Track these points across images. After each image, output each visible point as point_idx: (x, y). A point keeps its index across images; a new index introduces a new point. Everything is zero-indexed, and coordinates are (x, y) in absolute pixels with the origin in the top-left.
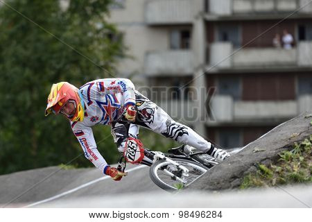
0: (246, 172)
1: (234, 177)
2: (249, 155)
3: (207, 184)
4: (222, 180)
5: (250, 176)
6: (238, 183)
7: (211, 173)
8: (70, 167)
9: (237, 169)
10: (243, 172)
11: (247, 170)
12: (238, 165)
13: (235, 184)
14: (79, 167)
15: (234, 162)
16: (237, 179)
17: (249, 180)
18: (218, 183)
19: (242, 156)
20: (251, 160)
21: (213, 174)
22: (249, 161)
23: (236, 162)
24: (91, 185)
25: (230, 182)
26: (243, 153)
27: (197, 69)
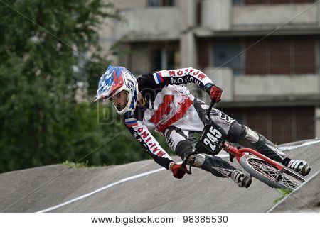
27: (185, 33)
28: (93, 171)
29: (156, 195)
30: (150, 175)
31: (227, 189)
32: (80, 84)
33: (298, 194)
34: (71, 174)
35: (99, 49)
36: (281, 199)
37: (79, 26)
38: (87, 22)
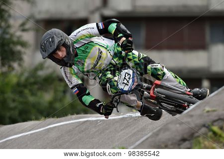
1: (184, 140)
2: (199, 115)
4: (170, 143)
5: (201, 139)
6: (189, 146)
10: (193, 134)
11: (197, 132)
16: (187, 142)
17: (200, 143)
20: (201, 120)
21: (160, 136)
25: (180, 145)
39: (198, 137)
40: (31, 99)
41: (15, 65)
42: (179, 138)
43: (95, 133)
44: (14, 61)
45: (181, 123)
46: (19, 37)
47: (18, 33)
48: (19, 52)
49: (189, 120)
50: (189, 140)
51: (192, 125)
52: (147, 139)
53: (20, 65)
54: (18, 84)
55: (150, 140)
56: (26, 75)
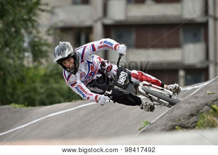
0: (201, 111)
1: (192, 115)
2: (203, 97)
3: (170, 120)
4: (182, 118)
5: (204, 114)
6: (196, 120)
7: (172, 112)
8: (20, 106)
9: (194, 108)
10: (199, 110)
11: (202, 109)
12: (194, 105)
13: (193, 121)
14: (28, 106)
15: (190, 103)
16: (195, 117)
17: (204, 117)
18: (179, 120)
19: (197, 97)
20: (204, 101)
21: (174, 113)
22: (203, 101)
23: (193, 102)
24: (40, 121)
25: (189, 119)
26: (197, 95)
27: (96, 21)
28: (30, 110)
29: (69, 125)
30: (66, 112)
31: (115, 122)
32: (27, 54)
33: (154, 125)
34: (16, 112)
35: (38, 32)
36: (143, 128)
37: (26, 17)
38: (31, 15)
39: (203, 113)
40: (55, 86)
41: (43, 61)
42: (188, 114)
43: (114, 111)
44: (42, 57)
45: (189, 103)
46: (46, 40)
47: (45, 37)
48: (46, 51)
49: (195, 100)
50: (196, 116)
51: (198, 104)
52: (164, 115)
53: (47, 61)
54: (45, 75)
55: (167, 115)
56: (51, 68)
